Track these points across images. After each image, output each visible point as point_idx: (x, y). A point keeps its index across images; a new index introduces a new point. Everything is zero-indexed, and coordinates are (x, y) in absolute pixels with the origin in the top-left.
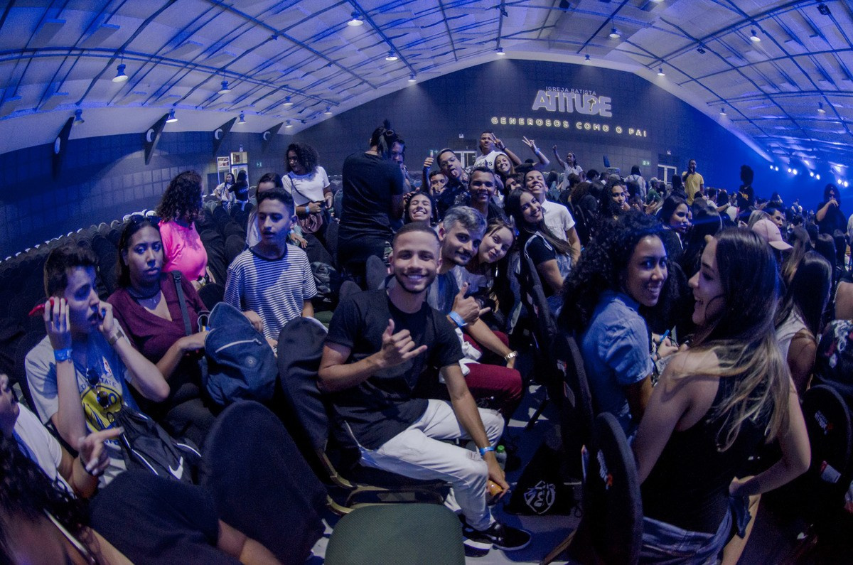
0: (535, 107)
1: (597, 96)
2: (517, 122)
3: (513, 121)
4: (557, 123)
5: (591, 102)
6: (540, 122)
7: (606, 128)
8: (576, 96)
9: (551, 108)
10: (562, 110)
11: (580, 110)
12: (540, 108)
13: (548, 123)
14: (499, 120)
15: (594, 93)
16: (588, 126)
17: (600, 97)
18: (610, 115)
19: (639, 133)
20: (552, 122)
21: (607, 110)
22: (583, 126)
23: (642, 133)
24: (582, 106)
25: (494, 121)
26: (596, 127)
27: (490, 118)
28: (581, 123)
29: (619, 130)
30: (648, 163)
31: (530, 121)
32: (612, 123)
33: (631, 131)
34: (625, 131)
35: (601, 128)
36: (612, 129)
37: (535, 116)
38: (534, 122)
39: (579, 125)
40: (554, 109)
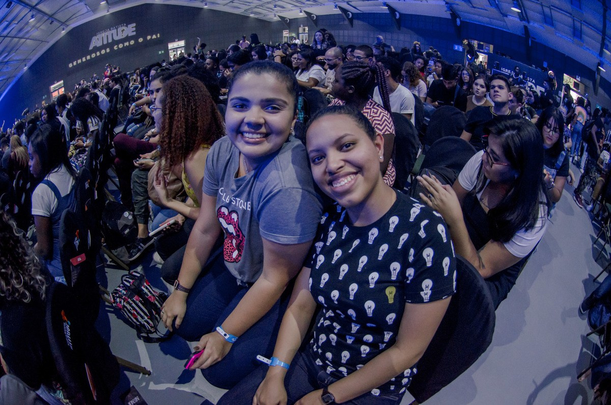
0: (91, 48)
1: (127, 26)
2: (82, 60)
3: (79, 61)
4: (103, 52)
5: (123, 31)
6: (93, 55)
7: (132, 42)
8: (114, 31)
9: (99, 44)
10: (105, 42)
11: (116, 38)
12: (94, 47)
13: (98, 54)
14: (73, 64)
15: (125, 25)
16: (121, 46)
17: (129, 26)
18: (134, 33)
19: (154, 37)
20: (100, 52)
21: (133, 32)
23: (157, 36)
24: (117, 35)
25: (71, 65)
26: (127, 44)
27: (68, 66)
28: (117, 46)
29: (141, 40)
30: (163, 52)
31: (88, 57)
32: (135, 38)
33: (149, 37)
34: (145, 39)
35: (129, 43)
36: (136, 41)
37: (90, 53)
38: (91, 57)
39: (115, 48)
40: (101, 44)
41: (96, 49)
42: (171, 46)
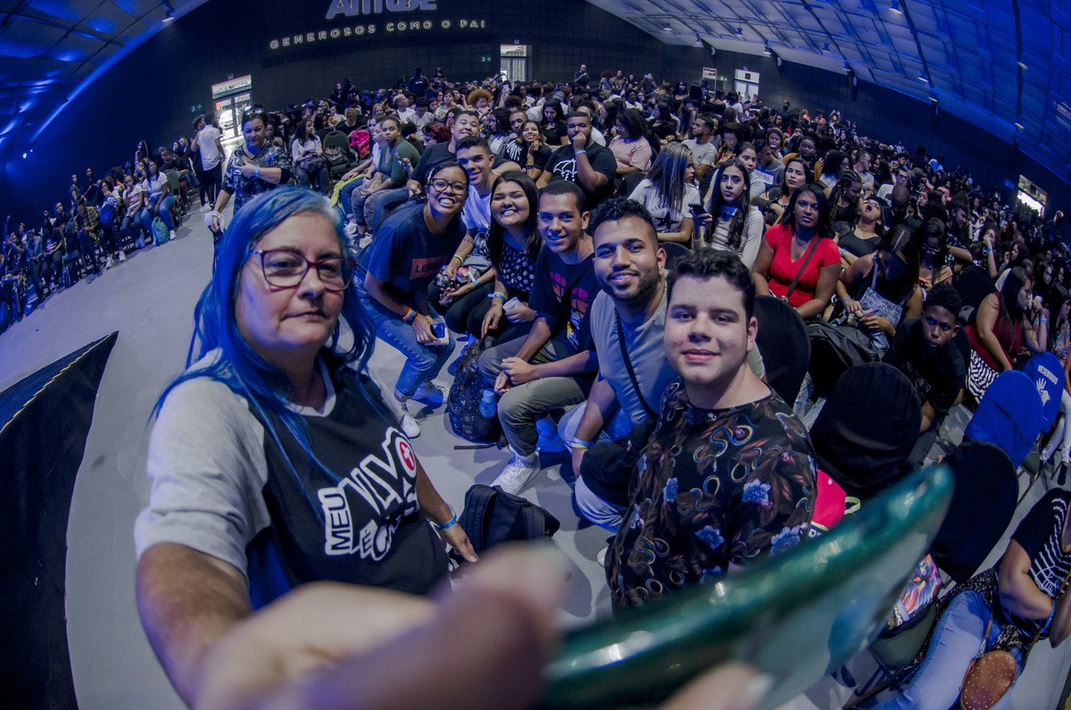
0: (330, 16)
2: (305, 38)
3: (298, 39)
4: (360, 30)
6: (335, 33)
7: (428, 25)
9: (352, 11)
10: (366, 11)
12: (337, 15)
13: (347, 32)
14: (280, 43)
16: (402, 26)
18: (434, 7)
19: (474, 24)
20: (353, 30)
21: (430, 2)
22: (395, 27)
23: (479, 24)
24: (396, 2)
25: (274, 45)
26: (415, 25)
27: (269, 43)
28: (392, 25)
29: (446, 24)
30: (489, 59)
31: (323, 35)
32: (436, 17)
33: (463, 23)
34: (455, 24)
35: (421, 25)
36: (437, 24)
37: (329, 26)
38: (328, 35)
39: (389, 27)
40: (356, 13)
41: (341, 21)
42: (505, 49)
